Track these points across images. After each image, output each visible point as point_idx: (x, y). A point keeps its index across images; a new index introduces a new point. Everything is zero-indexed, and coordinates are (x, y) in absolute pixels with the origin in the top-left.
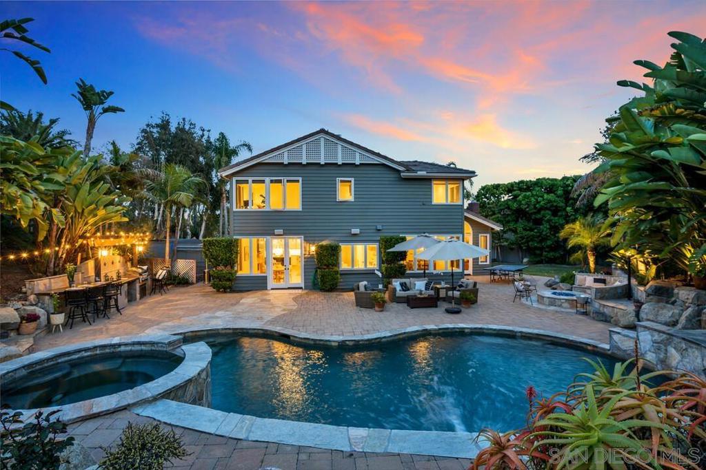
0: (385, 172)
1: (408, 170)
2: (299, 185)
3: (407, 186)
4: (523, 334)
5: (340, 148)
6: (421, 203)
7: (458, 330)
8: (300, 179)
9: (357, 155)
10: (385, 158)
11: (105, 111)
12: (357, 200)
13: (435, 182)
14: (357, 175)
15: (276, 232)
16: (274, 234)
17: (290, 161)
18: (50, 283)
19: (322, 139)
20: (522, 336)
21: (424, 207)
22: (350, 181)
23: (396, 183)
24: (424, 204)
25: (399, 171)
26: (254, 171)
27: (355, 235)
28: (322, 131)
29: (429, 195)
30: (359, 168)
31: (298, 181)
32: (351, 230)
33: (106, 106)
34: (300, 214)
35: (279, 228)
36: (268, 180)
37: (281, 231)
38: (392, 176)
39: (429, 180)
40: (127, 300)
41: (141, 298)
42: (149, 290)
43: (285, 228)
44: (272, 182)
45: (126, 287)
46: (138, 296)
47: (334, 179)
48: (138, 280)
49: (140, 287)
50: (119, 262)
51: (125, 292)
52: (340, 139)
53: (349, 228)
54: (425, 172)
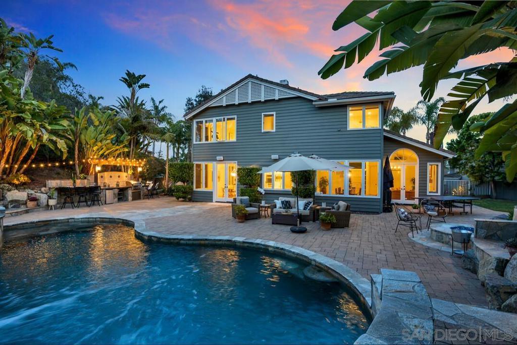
0: (303, 104)
1: (320, 100)
2: (235, 122)
3: (324, 115)
5: (263, 87)
6: (336, 130)
7: (262, 247)
8: (236, 117)
9: (277, 92)
10: (300, 91)
11: (140, 87)
12: (278, 130)
13: (350, 109)
14: (278, 109)
15: (218, 158)
16: (216, 160)
17: (227, 104)
18: (61, 183)
19: (250, 83)
21: (339, 133)
22: (273, 115)
23: (315, 112)
24: (339, 131)
25: (312, 101)
26: (205, 114)
27: (275, 160)
28: (250, 76)
29: (345, 122)
30: (280, 103)
31: (234, 119)
33: (139, 84)
34: (236, 144)
35: (220, 155)
36: (214, 119)
37: (222, 158)
39: (344, 106)
40: (117, 199)
41: (133, 200)
42: (143, 195)
43: (225, 155)
44: (217, 121)
45: (116, 191)
46: (130, 198)
47: (259, 114)
48: (130, 188)
49: (133, 193)
50: (126, 177)
51: (114, 194)
52: (262, 80)
53: (269, 154)
54: (336, 99)
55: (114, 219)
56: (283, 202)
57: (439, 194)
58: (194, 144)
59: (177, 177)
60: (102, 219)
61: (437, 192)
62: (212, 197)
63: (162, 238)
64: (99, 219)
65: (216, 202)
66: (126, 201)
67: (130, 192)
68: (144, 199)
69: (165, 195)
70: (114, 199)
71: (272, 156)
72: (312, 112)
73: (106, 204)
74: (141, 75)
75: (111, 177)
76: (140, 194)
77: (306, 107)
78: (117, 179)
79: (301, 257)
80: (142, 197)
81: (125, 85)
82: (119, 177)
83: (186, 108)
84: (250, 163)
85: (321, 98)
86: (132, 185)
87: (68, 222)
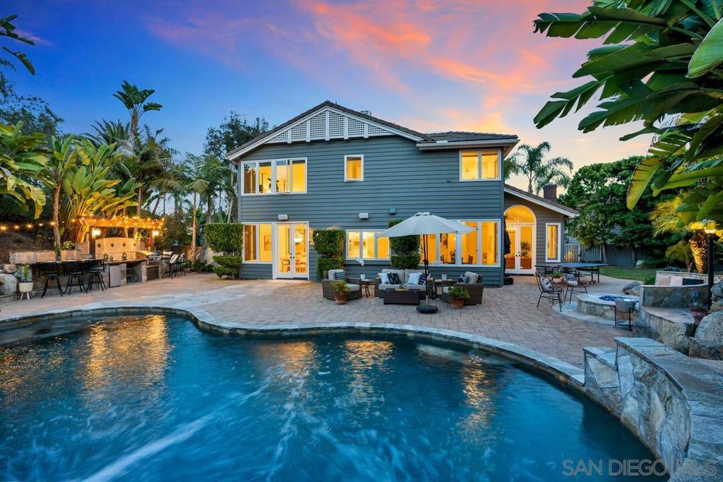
0: (402, 145)
1: (425, 141)
2: (305, 165)
3: (428, 160)
4: (482, 347)
5: (346, 120)
6: (445, 181)
8: (306, 159)
9: (366, 127)
10: (398, 128)
11: (146, 108)
12: (367, 179)
13: (463, 154)
14: (368, 151)
15: (281, 217)
16: (277, 220)
17: (293, 140)
18: (36, 256)
19: (327, 113)
20: (480, 349)
21: (450, 185)
22: (360, 159)
23: (414, 157)
24: (449, 182)
25: (415, 142)
26: (260, 154)
27: (364, 220)
28: (328, 104)
29: (457, 171)
30: (368, 143)
31: (303, 162)
32: (358, 214)
33: (146, 103)
34: (306, 197)
35: (283, 212)
36: (273, 162)
37: (285, 217)
38: (407, 149)
39: (455, 151)
40: (126, 279)
41: (149, 279)
42: (162, 273)
43: (290, 213)
44: (278, 164)
45: (124, 267)
46: (144, 277)
47: (340, 157)
48: (144, 263)
49: (148, 269)
50: (135, 245)
51: (122, 272)
52: (345, 110)
53: (357, 212)
54: (446, 141)
55: (150, 308)
56: (389, 276)
57: (559, 260)
58: (242, 197)
59: (220, 245)
60: (127, 310)
61: (557, 259)
62: (271, 272)
63: (255, 330)
64: (122, 310)
65: (277, 279)
66: (137, 281)
67: (144, 268)
68: (163, 277)
69: (192, 271)
70: (122, 279)
71: (360, 214)
72: (411, 157)
73: (110, 287)
74: (146, 91)
75: (112, 245)
76: (158, 270)
77: (405, 149)
78: (122, 249)
79: (457, 341)
80: (160, 275)
81: (122, 104)
82: (124, 245)
83: (207, 142)
84: (329, 224)
85: (427, 138)
86: (147, 257)
87: (71, 316)
